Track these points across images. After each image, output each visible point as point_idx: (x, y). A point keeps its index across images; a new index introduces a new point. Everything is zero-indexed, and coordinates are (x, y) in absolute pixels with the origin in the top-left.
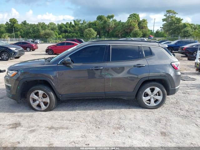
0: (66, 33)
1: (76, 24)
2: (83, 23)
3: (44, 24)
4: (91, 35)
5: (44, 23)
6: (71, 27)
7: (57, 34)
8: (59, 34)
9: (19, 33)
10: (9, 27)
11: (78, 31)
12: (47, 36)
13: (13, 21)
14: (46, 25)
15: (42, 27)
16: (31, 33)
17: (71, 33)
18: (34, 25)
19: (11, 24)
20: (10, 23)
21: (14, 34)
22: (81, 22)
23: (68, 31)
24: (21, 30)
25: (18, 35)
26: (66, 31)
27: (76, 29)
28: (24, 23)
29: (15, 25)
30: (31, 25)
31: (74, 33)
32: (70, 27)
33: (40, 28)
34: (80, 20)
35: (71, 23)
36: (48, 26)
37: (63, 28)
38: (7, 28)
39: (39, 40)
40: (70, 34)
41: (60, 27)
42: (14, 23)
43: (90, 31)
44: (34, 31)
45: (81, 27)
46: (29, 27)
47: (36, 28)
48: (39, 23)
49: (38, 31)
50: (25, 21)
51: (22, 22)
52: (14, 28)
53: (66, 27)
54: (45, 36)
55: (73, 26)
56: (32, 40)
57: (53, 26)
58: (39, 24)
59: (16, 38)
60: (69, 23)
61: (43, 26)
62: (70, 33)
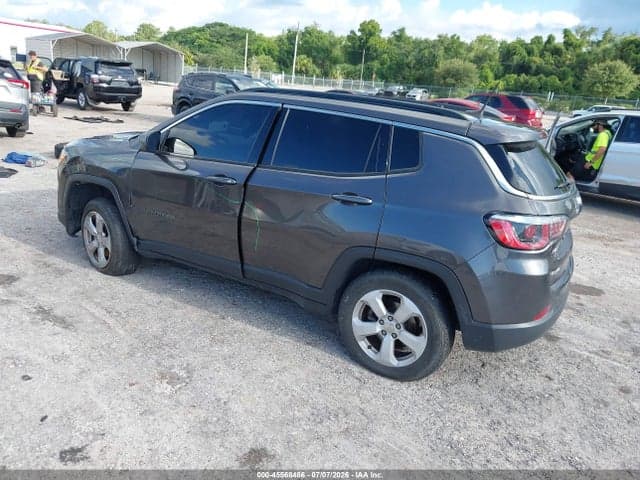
0: (524, 75)
1: (571, 45)
2: (599, 42)
3: (455, 40)
4: (614, 85)
5: (458, 38)
6: (547, 54)
7: (491, 75)
8: (497, 77)
9: (376, 64)
10: (354, 48)
11: (569, 69)
12: (450, 80)
13: (369, 30)
14: (462, 43)
15: (447, 50)
16: (409, 68)
17: (542, 75)
18: (426, 41)
19: (360, 39)
20: (359, 34)
21: (362, 67)
22: (593, 38)
23: (530, 67)
24: (385, 56)
25: (372, 69)
26: (523, 68)
27: (564, 63)
28: (400, 36)
29: (372, 41)
30: (418, 43)
31: (552, 74)
32: (542, 55)
33: (441, 52)
34: (593, 30)
35: (551, 39)
36: (470, 49)
37: (515, 57)
38: (350, 50)
39: (421, 91)
40: (533, 80)
41: (507, 52)
42: (371, 34)
43: (612, 70)
44: (419, 62)
45: (587, 56)
46: (410, 48)
47: (426, 52)
48: (440, 36)
49: (432, 61)
50: (402, 30)
51: (394, 33)
52: (368, 49)
53: (530, 52)
54: (445, 78)
55: (556, 52)
56: (401, 88)
57: (486, 47)
58: (441, 40)
59: (365, 79)
60: (545, 39)
61: (451, 46)
62: (537, 73)
